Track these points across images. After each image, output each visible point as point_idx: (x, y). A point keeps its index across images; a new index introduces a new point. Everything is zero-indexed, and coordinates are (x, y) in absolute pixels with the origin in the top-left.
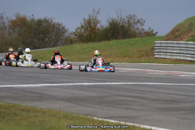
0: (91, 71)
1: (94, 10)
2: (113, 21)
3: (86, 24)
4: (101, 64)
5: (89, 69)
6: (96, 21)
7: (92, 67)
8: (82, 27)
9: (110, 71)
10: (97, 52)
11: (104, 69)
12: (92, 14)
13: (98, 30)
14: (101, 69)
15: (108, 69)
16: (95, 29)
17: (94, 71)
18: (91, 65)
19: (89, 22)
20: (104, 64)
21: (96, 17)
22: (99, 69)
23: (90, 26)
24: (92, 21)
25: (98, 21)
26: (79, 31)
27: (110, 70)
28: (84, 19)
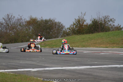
1: (82, 13)
2: (95, 20)
3: (76, 22)
5: (58, 52)
6: (83, 20)
8: (74, 24)
12: (80, 16)
18: (60, 49)
19: (79, 21)
21: (83, 17)
22: (65, 52)
23: (80, 24)
24: (81, 20)
26: (72, 27)
28: (75, 19)
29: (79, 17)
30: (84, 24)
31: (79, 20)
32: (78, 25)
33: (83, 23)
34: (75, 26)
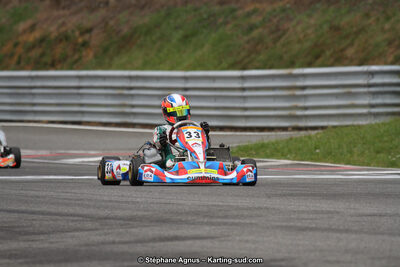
0: (160, 183)
4: (200, 151)
7: (162, 164)
9: (241, 182)
10: (178, 102)
11: (214, 174)
14: (203, 172)
15: (233, 175)
17: (174, 184)
20: (211, 154)
27: (241, 175)
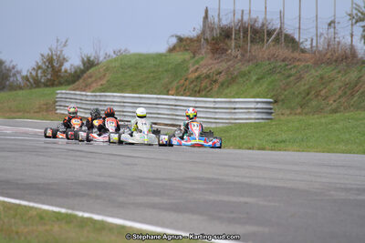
1: (58, 41)
2: (89, 59)
3: (45, 62)
6: (61, 58)
8: (39, 68)
12: (54, 47)
13: (66, 71)
16: (60, 71)
19: (50, 60)
21: (61, 51)
23: (53, 66)
24: (55, 57)
25: (64, 59)
26: (34, 73)
28: (42, 55)
29: (51, 50)
30: (63, 68)
31: (52, 58)
32: (50, 70)
33: (62, 65)
34: (39, 71)
